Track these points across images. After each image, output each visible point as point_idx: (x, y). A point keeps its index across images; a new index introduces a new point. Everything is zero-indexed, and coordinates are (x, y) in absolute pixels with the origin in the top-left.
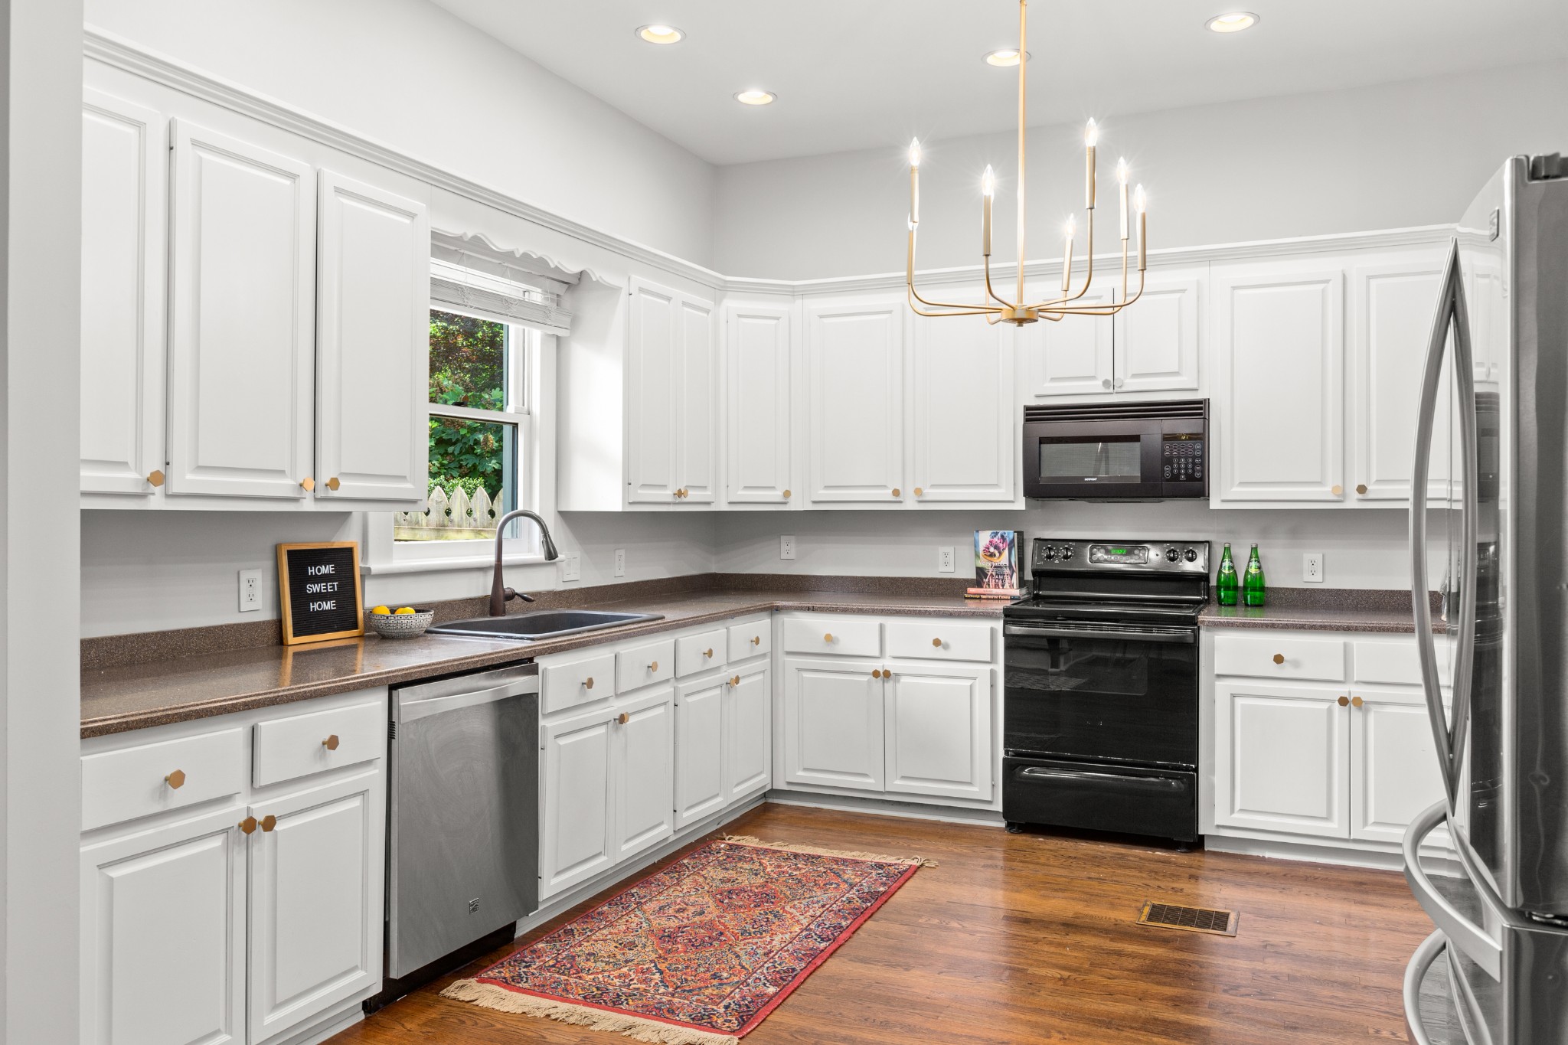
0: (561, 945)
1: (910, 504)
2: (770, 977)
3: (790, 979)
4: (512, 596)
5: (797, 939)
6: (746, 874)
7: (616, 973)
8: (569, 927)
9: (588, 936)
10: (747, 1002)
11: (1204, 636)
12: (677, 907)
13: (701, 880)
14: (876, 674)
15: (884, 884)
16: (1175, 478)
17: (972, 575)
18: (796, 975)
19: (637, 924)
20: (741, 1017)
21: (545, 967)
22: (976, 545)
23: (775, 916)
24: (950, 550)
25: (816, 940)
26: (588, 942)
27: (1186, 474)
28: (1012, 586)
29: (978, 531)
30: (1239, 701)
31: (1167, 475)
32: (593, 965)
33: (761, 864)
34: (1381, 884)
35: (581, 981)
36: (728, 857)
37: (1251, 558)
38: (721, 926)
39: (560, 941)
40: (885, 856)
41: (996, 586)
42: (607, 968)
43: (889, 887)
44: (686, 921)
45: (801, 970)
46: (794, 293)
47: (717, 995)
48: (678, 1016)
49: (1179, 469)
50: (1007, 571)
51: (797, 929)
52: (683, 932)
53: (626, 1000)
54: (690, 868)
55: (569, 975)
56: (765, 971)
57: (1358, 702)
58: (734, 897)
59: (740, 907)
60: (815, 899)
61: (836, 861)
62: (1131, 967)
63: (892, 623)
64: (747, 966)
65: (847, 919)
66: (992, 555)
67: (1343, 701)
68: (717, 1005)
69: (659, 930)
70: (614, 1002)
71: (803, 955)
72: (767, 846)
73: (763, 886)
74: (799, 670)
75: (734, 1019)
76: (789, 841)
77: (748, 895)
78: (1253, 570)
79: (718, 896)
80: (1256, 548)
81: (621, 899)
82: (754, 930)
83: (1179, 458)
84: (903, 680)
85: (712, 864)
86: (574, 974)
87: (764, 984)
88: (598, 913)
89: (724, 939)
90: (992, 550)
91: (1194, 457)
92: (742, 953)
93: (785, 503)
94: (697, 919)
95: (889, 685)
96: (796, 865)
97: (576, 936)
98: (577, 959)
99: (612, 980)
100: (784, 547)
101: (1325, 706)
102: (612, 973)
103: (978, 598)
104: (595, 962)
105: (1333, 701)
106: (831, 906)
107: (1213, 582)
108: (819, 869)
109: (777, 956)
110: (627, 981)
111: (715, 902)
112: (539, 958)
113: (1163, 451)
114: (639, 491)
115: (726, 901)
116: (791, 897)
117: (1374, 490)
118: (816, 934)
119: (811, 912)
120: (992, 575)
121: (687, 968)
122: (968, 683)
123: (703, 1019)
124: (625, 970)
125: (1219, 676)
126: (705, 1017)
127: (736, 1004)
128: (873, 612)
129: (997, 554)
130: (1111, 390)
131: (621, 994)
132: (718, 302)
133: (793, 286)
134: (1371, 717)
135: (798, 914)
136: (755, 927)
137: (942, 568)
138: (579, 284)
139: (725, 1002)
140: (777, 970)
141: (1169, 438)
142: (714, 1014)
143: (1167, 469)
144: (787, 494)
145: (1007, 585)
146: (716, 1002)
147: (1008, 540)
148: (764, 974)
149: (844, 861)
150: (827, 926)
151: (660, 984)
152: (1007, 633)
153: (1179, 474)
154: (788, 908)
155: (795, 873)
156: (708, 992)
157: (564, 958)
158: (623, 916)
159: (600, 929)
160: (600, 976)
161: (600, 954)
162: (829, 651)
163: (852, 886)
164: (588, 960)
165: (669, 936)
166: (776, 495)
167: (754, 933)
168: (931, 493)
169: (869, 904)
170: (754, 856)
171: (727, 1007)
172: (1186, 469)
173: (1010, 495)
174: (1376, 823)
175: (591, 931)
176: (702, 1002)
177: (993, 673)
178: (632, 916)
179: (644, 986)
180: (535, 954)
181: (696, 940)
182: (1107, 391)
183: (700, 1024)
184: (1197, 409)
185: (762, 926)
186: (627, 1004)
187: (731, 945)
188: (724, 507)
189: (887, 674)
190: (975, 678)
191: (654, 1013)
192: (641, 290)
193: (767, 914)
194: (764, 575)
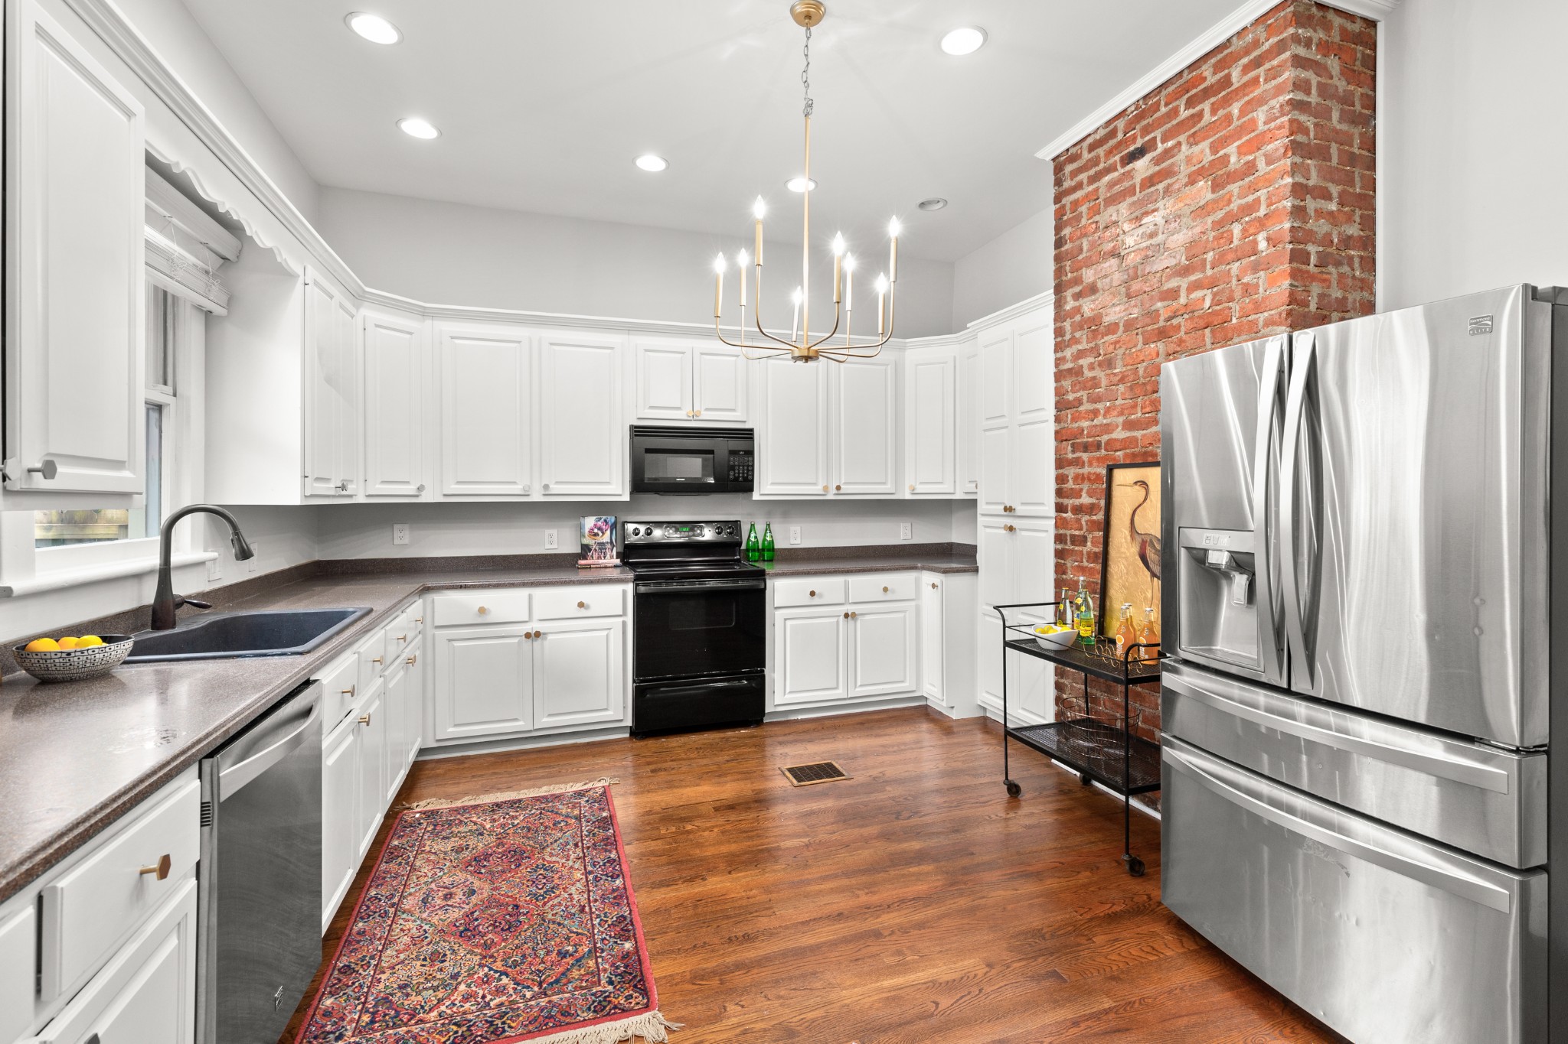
0: (353, 991)
1: (537, 497)
2: (613, 933)
3: (631, 927)
4: (181, 602)
5: (590, 885)
6: (471, 837)
7: (457, 997)
8: (341, 965)
9: (376, 965)
10: (622, 969)
11: (768, 582)
12: (440, 894)
13: (433, 857)
14: (528, 635)
15: (603, 810)
16: (736, 479)
17: (578, 550)
18: (631, 921)
19: (417, 929)
20: (635, 986)
21: (364, 1027)
22: (581, 527)
23: (545, 869)
24: (554, 532)
25: (606, 880)
26: (384, 973)
27: (743, 477)
28: (612, 557)
29: (584, 517)
30: (789, 623)
31: (731, 477)
32: (420, 998)
33: (475, 823)
34: (869, 721)
35: (428, 1025)
36: (435, 826)
37: (766, 530)
38: (507, 899)
39: (348, 986)
40: (571, 784)
41: (599, 558)
42: (440, 995)
43: (609, 811)
44: (464, 906)
45: (630, 914)
46: (424, 313)
47: (588, 974)
48: (578, 1016)
49: (739, 473)
50: (609, 546)
51: (578, 875)
52: (477, 920)
53: (504, 1023)
54: (408, 848)
55: (406, 1025)
56: (602, 929)
57: (854, 615)
58: (485, 863)
59: (503, 872)
60: (561, 841)
61: (537, 799)
62: (832, 820)
63: (539, 593)
64: (580, 931)
65: (610, 852)
66: (596, 535)
67: (846, 616)
68: (600, 985)
69: (448, 926)
70: (492, 1033)
71: (615, 898)
72: (458, 804)
73: (500, 844)
74: (449, 640)
75: (631, 992)
76: (478, 793)
77: (499, 858)
78: (768, 539)
79: (469, 868)
80: (769, 525)
81: (368, 907)
82: (542, 891)
83: (739, 466)
84: (550, 637)
85: (426, 837)
86: (409, 1020)
87: (616, 942)
88: (359, 933)
89: (525, 911)
90: (596, 531)
91: (748, 466)
92: (558, 919)
93: (417, 496)
94: (474, 899)
95: (537, 643)
96: (508, 814)
97: (361, 971)
98: (395, 999)
99: (462, 1006)
100: (397, 534)
101: (834, 620)
102: (453, 998)
103: (588, 567)
104: (418, 993)
105: (839, 616)
106: (583, 844)
107: (743, 547)
108: (532, 812)
109: (594, 910)
110: (480, 1000)
111: (472, 874)
112: (343, 1019)
113: (729, 461)
114: (315, 485)
115: (483, 871)
116: (538, 846)
117: (845, 489)
118: (601, 875)
119: (572, 857)
120: (595, 550)
121: (524, 956)
122: (605, 633)
123: (605, 1007)
124: (462, 987)
125: (776, 608)
126: (604, 1003)
127: (616, 976)
128: (524, 585)
129: (601, 534)
130: (691, 418)
131: (490, 1019)
132: (358, 308)
133: (425, 308)
134: (859, 623)
135: (564, 861)
136: (540, 887)
137: (548, 546)
138: (237, 262)
139: (604, 977)
140: (610, 923)
141: (733, 453)
142: (608, 996)
143: (732, 473)
144: (420, 488)
145: (608, 556)
146: (595, 982)
147: (610, 524)
148: (603, 933)
149: (544, 797)
150: (601, 864)
151: (519, 988)
152: (638, 592)
153: (739, 477)
154: (548, 859)
155: (516, 822)
156: (575, 973)
157: (375, 1006)
158: (391, 926)
159: (381, 951)
160: (443, 1008)
161: (414, 982)
162: (482, 621)
163: (578, 818)
164: (408, 995)
165: (467, 930)
166: (410, 489)
167: (545, 892)
168: (555, 489)
169: (611, 831)
170: (459, 816)
171: (611, 982)
172: (743, 473)
173: (618, 488)
174: (861, 686)
175: (372, 958)
176: (582, 988)
177: (624, 624)
178: (401, 921)
179: (504, 998)
180: (332, 1017)
181: (500, 923)
182: (689, 418)
183: (608, 1014)
184: (747, 435)
185: (545, 884)
186: (510, 1027)
187: (538, 914)
188: (361, 499)
189: (538, 634)
190: (610, 629)
191: (551, 1025)
192: (316, 283)
193: (536, 871)
194: (375, 560)
